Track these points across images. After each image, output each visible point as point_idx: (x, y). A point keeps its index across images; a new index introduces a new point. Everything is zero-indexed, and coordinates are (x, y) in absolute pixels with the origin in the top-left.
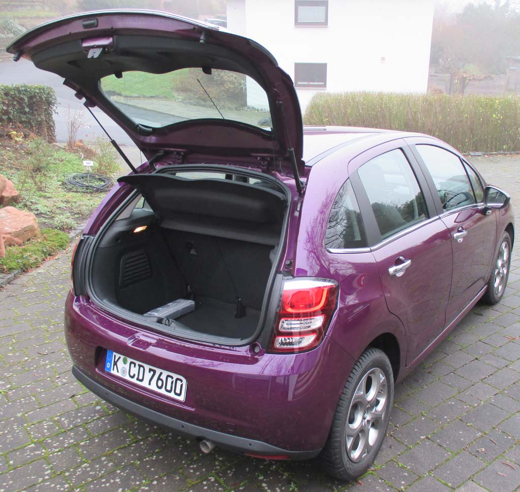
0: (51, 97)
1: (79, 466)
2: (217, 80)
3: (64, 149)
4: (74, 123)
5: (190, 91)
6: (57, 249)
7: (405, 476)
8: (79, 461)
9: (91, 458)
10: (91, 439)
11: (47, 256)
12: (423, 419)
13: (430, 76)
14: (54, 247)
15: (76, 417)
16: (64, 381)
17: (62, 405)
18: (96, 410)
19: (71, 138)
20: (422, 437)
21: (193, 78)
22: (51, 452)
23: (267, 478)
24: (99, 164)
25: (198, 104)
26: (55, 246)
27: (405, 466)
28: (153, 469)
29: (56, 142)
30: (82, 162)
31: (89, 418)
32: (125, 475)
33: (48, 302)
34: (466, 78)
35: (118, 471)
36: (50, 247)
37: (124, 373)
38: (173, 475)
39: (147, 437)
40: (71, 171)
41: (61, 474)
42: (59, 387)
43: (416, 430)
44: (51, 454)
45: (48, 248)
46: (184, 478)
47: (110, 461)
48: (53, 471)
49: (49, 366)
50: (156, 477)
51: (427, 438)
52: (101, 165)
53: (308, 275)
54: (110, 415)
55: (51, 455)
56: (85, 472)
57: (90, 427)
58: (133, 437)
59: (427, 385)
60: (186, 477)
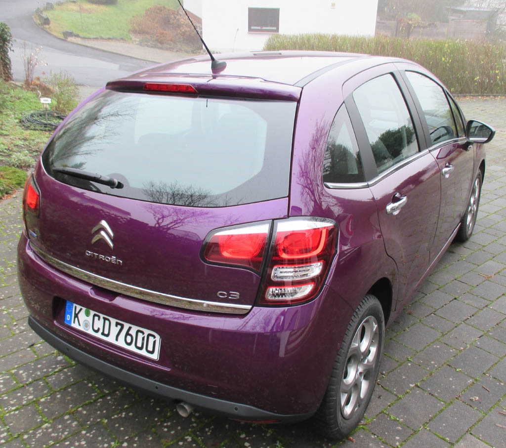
0: (6, 34)
1: (40, 427)
2: (173, 24)
3: (21, 87)
4: (31, 60)
5: (148, 33)
6: (15, 187)
7: (398, 430)
8: (39, 420)
9: (53, 418)
10: (53, 394)
11: (4, 194)
12: (409, 364)
13: (377, 22)
14: (11, 186)
15: (35, 370)
16: (22, 328)
17: (20, 355)
18: (57, 361)
19: (28, 76)
20: (411, 385)
21: (150, 21)
22: (7, 411)
23: (249, 437)
24: (58, 102)
25: (155, 47)
26: (13, 184)
27: (398, 419)
28: (122, 429)
29: (13, 80)
30: (40, 100)
31: (50, 370)
32: (91, 436)
33: (5, 242)
34: (411, 25)
35: (84, 432)
36: (8, 186)
37: (87, 327)
38: (145, 435)
39: (115, 391)
40: (29, 109)
41: (18, 437)
42: (17, 336)
43: (404, 377)
44: (8, 413)
45: (5, 187)
46: (158, 437)
47: (74, 420)
48: (9, 433)
49: (5, 312)
50: (126, 438)
51: (417, 386)
52: (59, 103)
53: (303, 214)
54: (73, 366)
55: (7, 415)
56: (46, 434)
57: (51, 381)
58: (99, 391)
59: (409, 328)
60: (160, 438)
